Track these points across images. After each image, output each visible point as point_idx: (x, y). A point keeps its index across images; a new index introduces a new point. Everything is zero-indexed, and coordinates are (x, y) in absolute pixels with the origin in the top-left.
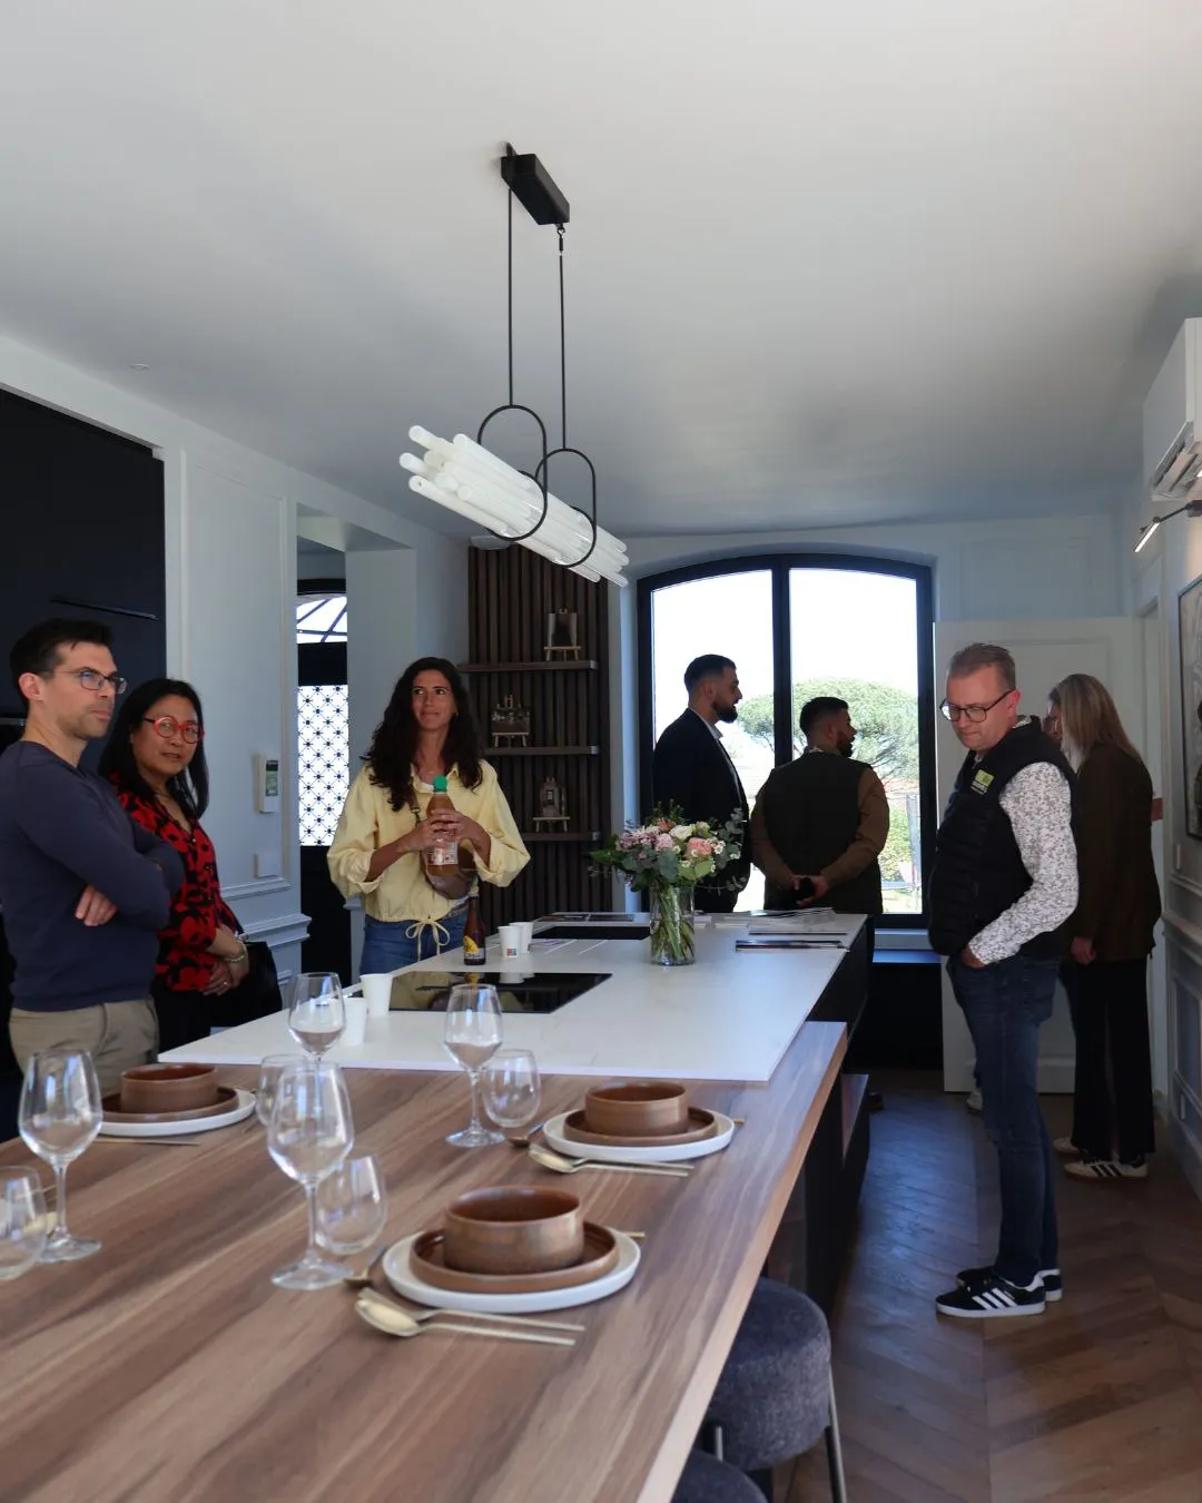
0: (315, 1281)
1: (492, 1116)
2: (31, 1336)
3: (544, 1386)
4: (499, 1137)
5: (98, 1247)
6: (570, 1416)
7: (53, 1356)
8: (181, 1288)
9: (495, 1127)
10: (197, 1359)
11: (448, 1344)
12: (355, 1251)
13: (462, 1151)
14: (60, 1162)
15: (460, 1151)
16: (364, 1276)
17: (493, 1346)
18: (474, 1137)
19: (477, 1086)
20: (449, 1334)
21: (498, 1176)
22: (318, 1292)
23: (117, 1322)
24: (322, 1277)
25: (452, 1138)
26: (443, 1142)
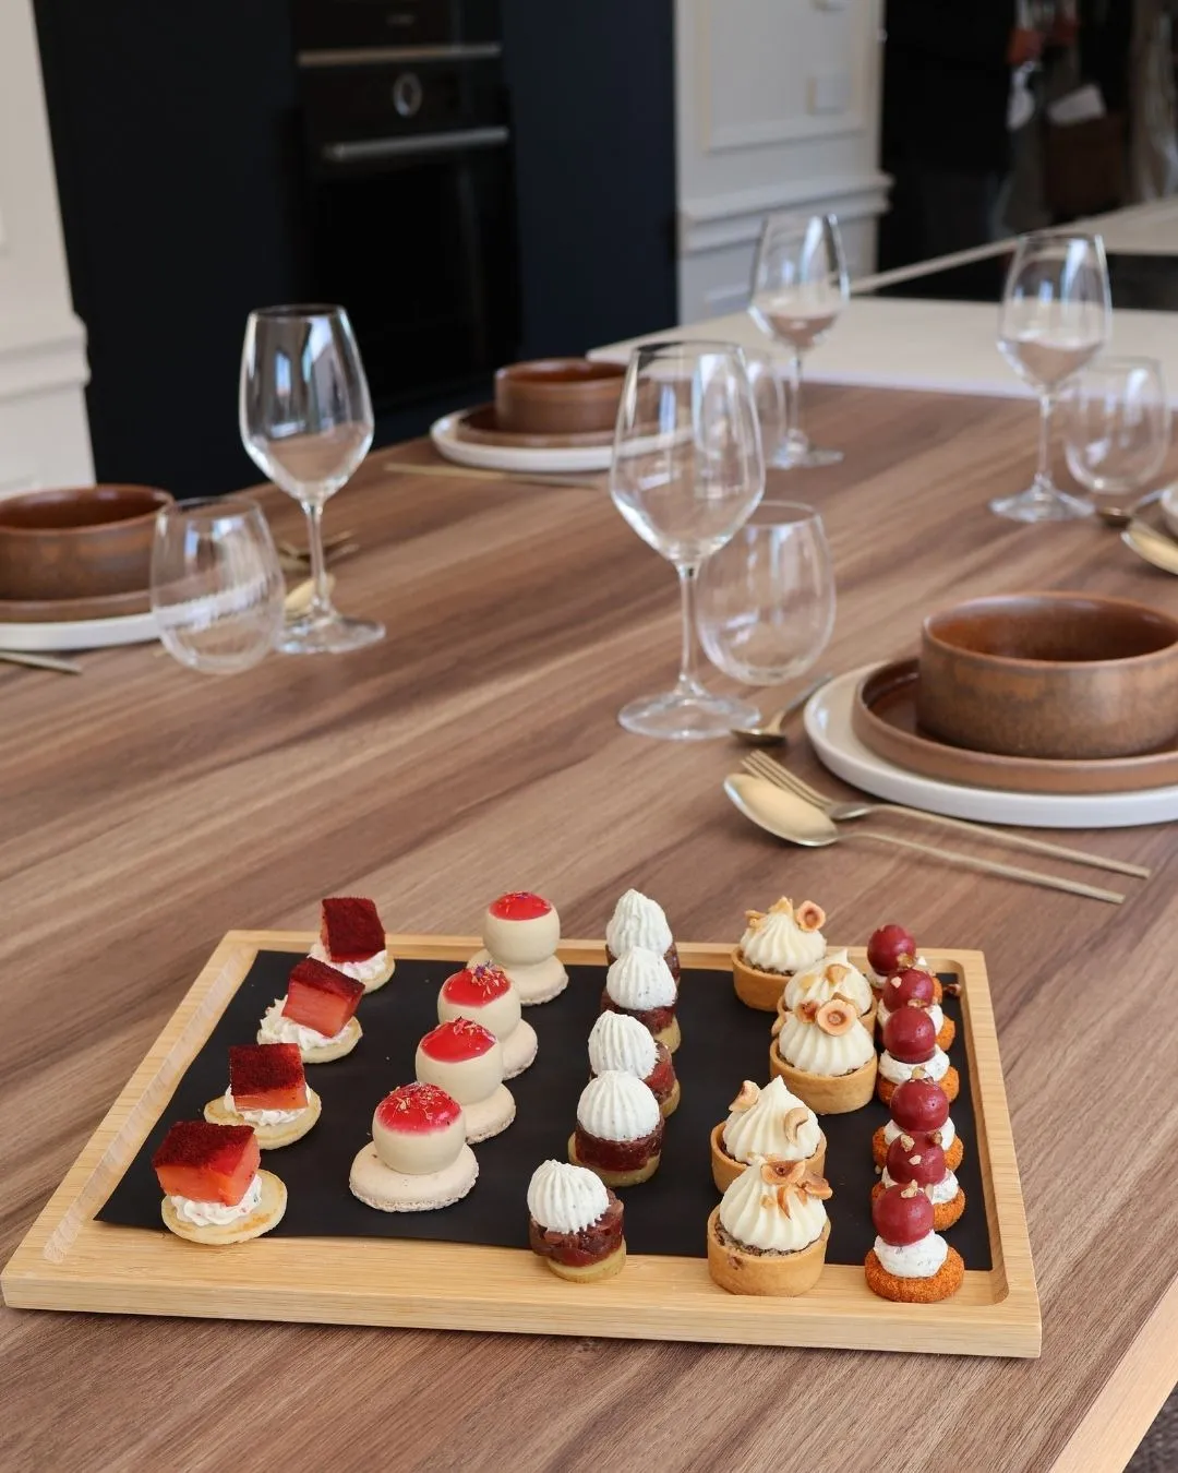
0: (692, 727)
1: (1078, 472)
2: (214, 769)
3: (1039, 981)
4: (1083, 508)
5: (380, 634)
6: (1075, 1054)
7: (228, 809)
8: (475, 714)
9: (1079, 490)
10: (442, 843)
11: (883, 870)
12: (775, 682)
13: (1014, 525)
14: (312, 497)
15: (1011, 525)
16: (774, 729)
17: (963, 884)
18: (1035, 505)
19: (1052, 417)
20: (887, 853)
21: (1062, 574)
22: (693, 745)
23: (352, 762)
24: (704, 722)
25: (1000, 507)
26: (986, 509)
